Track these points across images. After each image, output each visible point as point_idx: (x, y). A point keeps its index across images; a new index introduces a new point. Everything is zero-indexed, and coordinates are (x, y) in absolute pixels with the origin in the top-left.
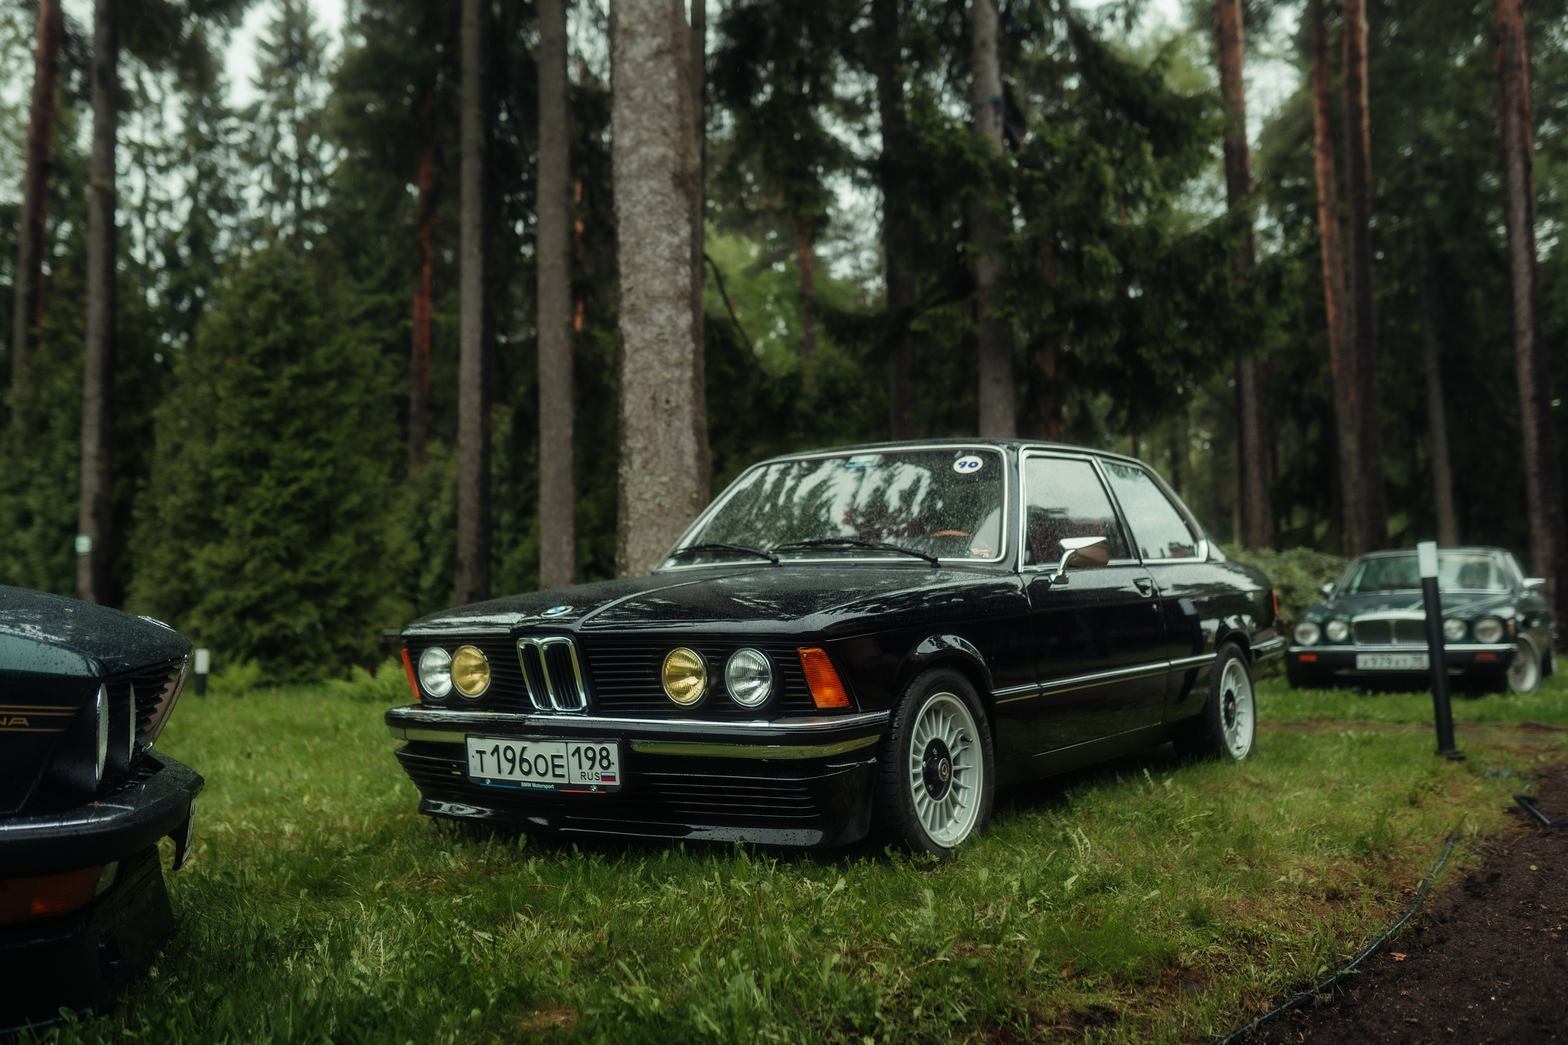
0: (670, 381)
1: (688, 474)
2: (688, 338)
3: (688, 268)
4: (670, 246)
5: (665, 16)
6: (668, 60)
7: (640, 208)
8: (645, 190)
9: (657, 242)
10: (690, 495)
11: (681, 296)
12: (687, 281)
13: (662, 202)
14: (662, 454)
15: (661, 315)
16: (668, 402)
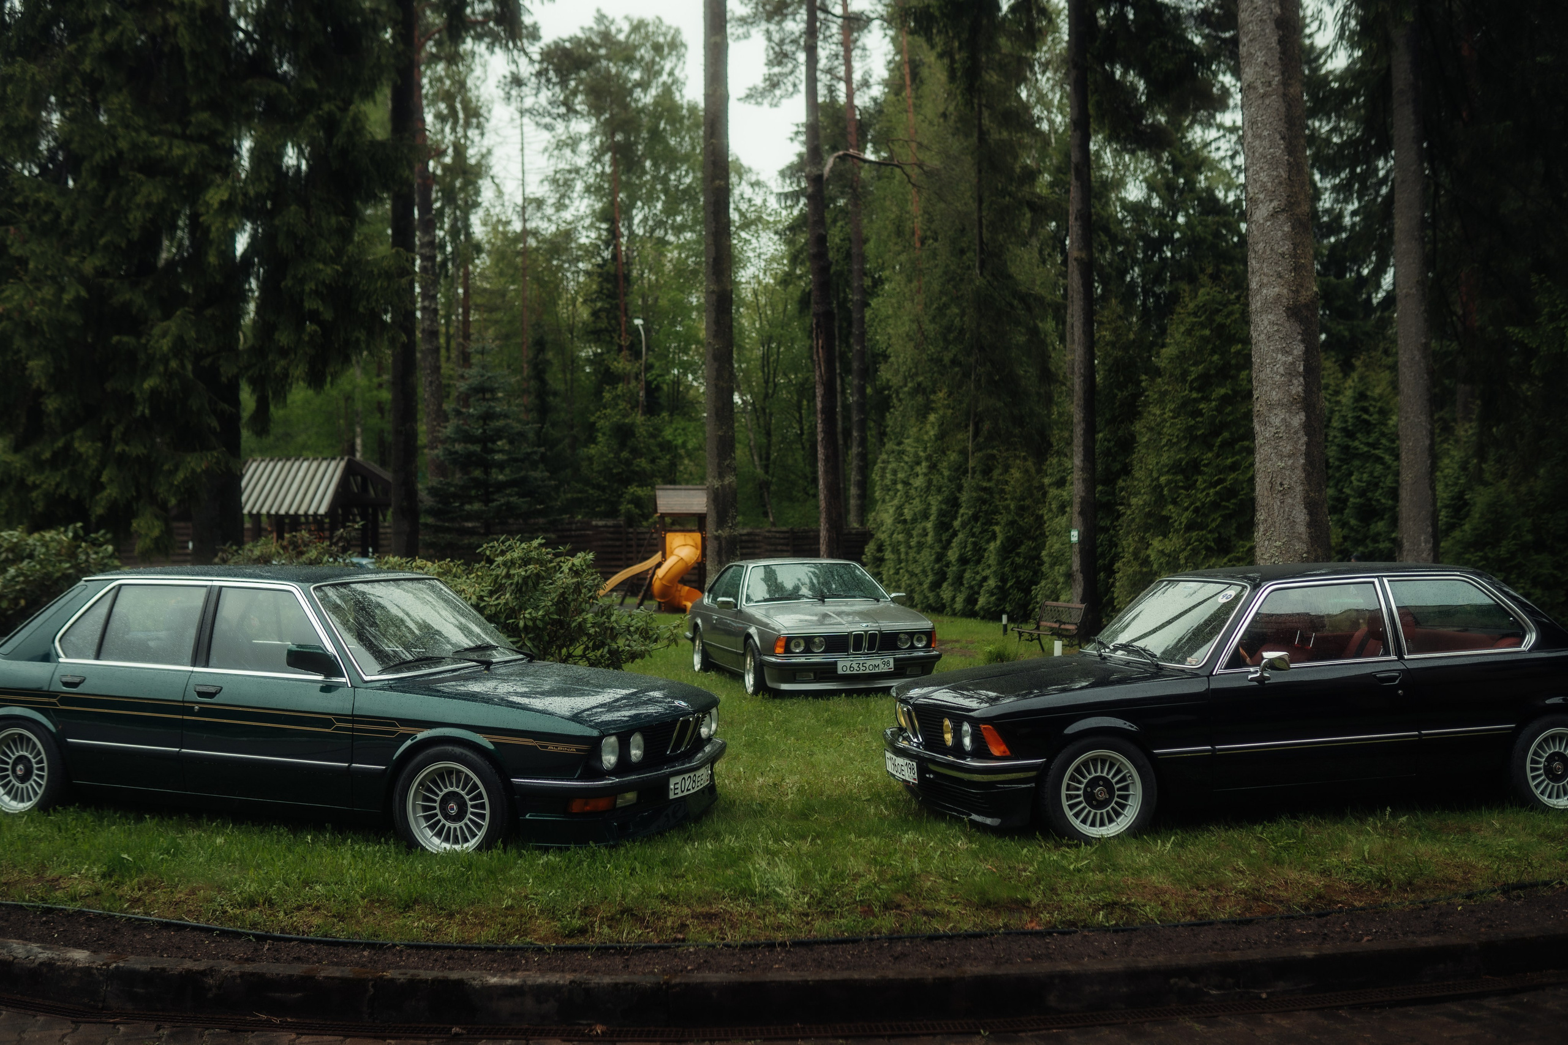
0: (1283, 468)
1: (1299, 539)
2: (1302, 433)
3: (1301, 379)
4: (1285, 363)
5: (1280, 183)
6: (1282, 217)
7: (1263, 337)
8: (1266, 322)
9: (1275, 362)
10: (1301, 555)
11: (1294, 402)
12: (1300, 389)
13: (1278, 331)
14: (1277, 525)
15: (1277, 419)
16: (1281, 484)
